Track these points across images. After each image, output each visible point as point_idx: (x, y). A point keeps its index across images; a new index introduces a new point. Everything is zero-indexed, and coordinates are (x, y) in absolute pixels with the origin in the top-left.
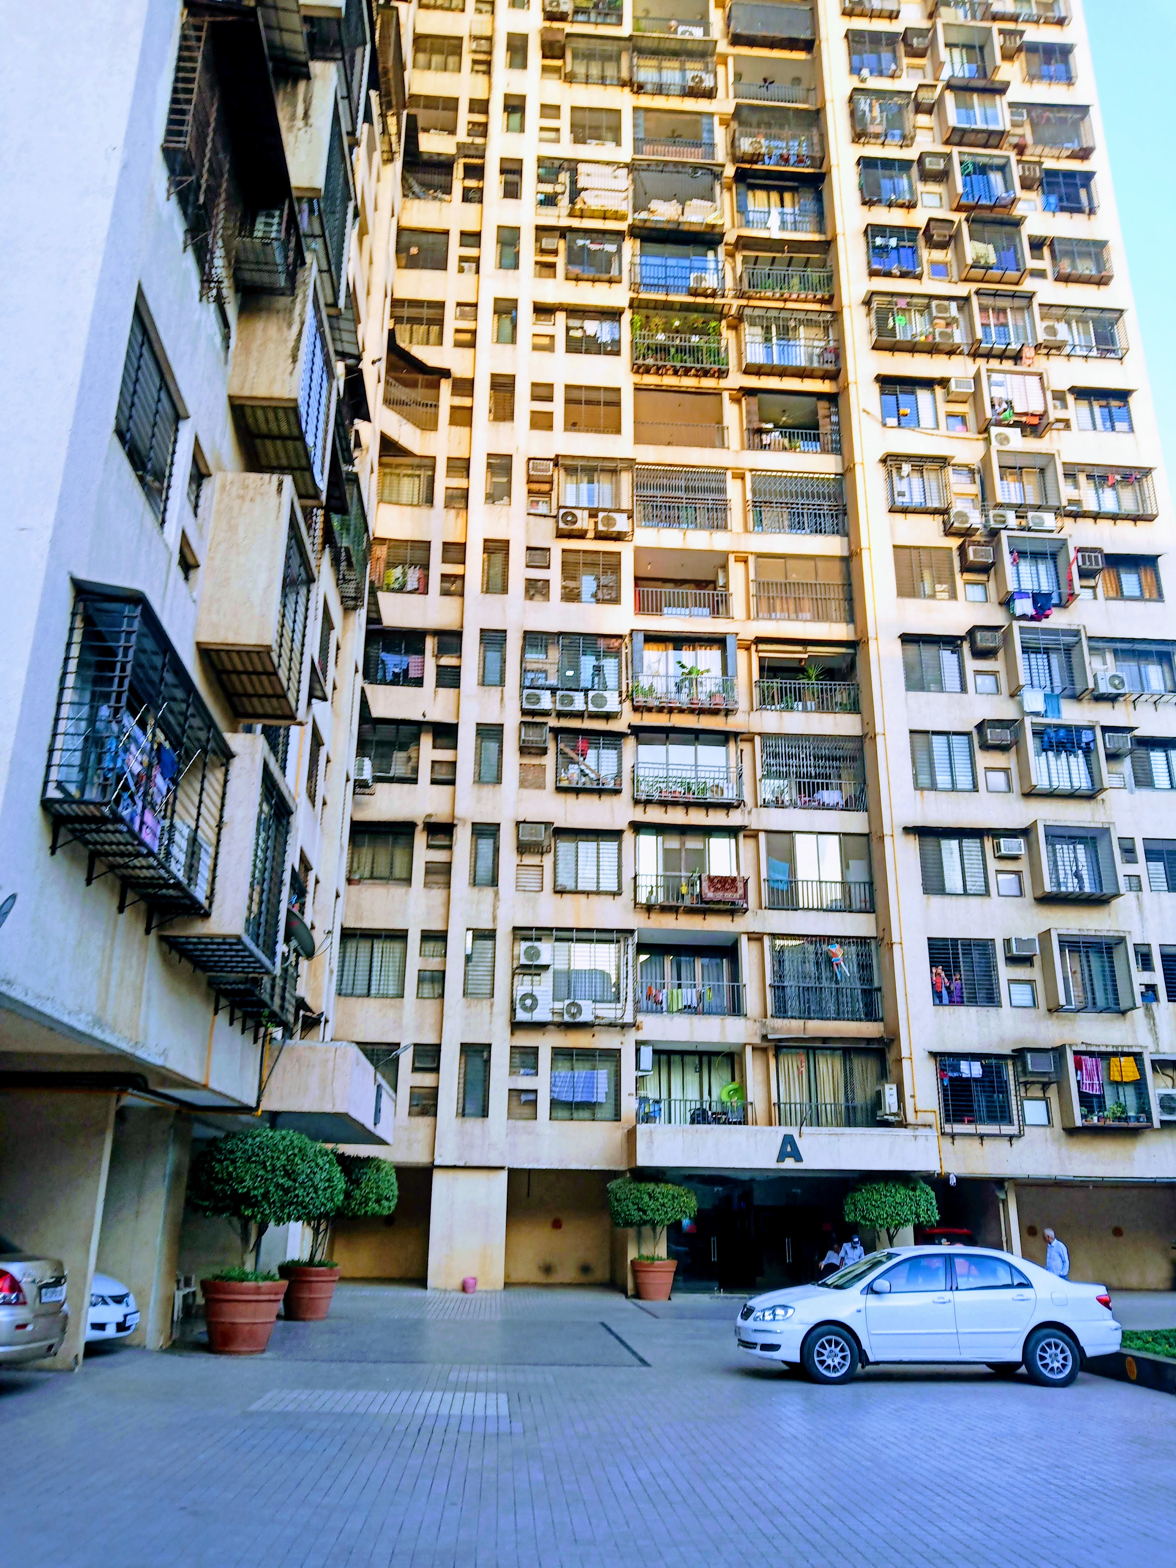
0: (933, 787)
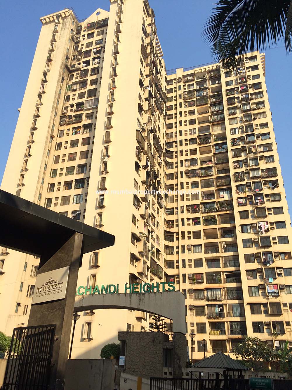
0: (253, 296)
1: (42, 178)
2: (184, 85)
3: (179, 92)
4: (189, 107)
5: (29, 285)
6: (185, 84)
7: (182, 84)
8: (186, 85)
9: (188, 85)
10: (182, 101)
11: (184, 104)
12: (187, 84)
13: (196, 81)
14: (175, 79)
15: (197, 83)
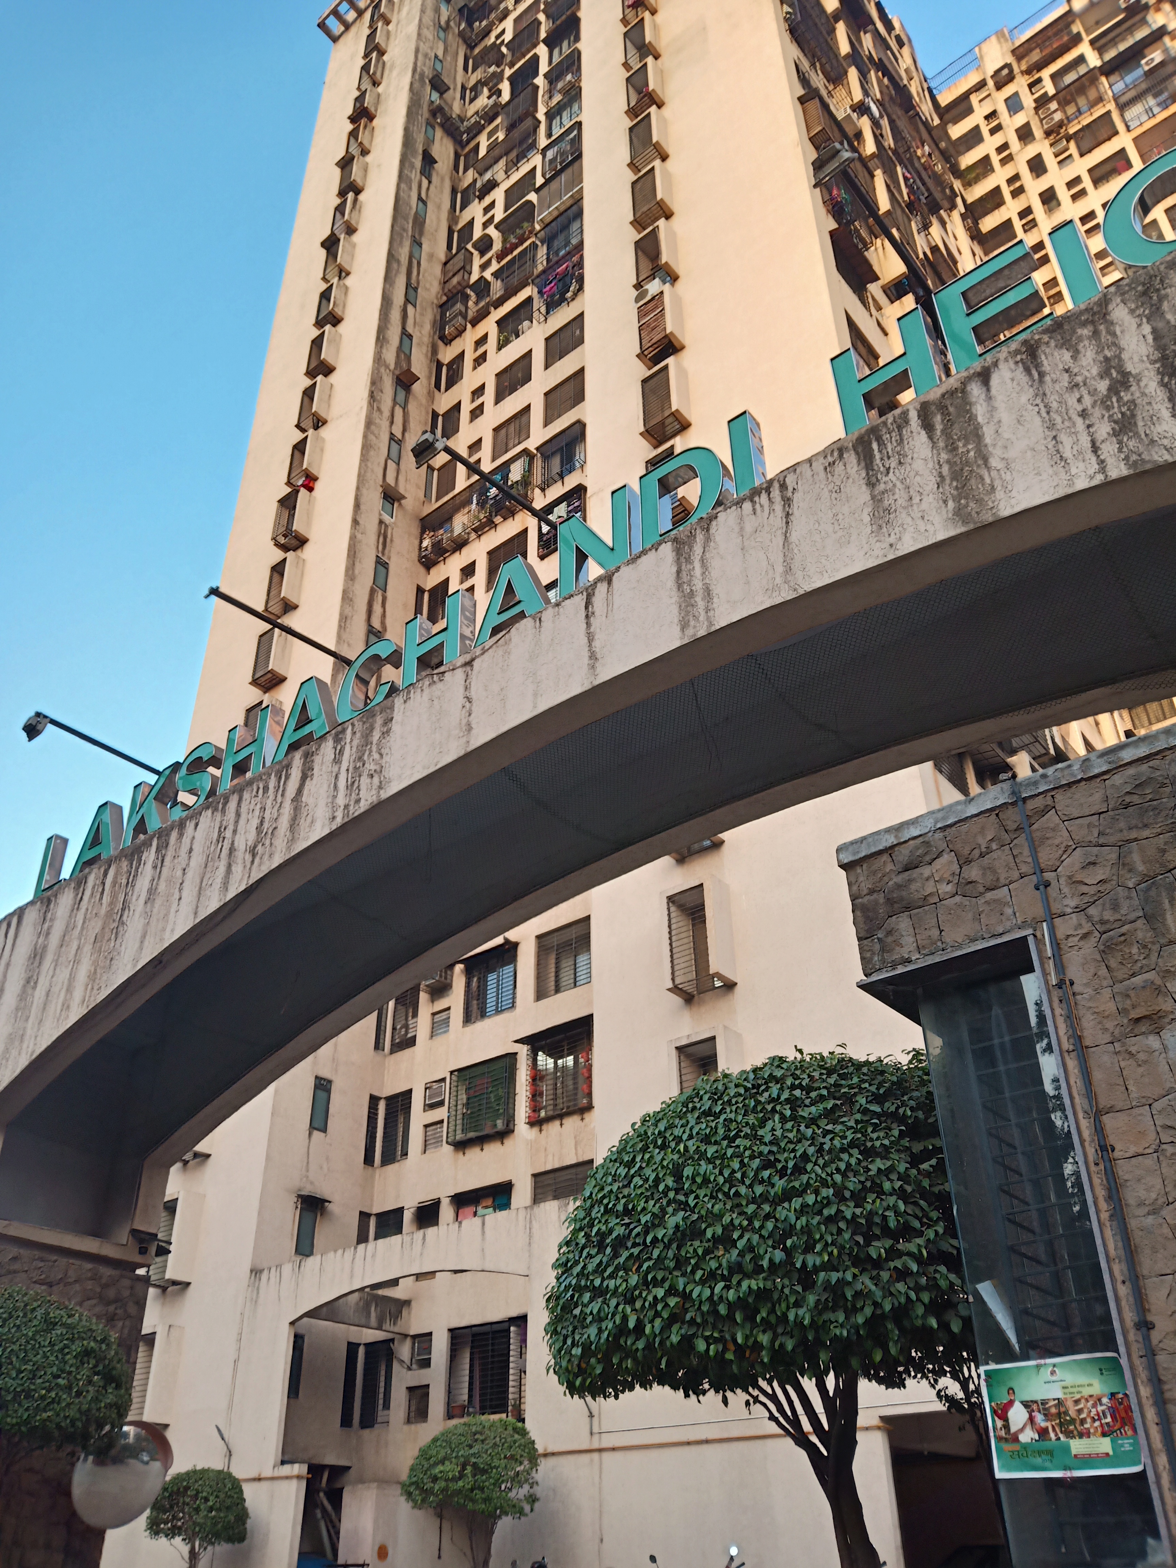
1: (374, 559)
2: (1031, 86)
3: (1012, 123)
4: (1090, 151)
5: (374, 1100)
6: (1036, 76)
7: (1020, 85)
8: (1039, 80)
9: (1053, 77)
10: (1042, 147)
11: (1056, 156)
12: (1046, 74)
13: (1086, 39)
14: (982, 84)
15: (1098, 44)
